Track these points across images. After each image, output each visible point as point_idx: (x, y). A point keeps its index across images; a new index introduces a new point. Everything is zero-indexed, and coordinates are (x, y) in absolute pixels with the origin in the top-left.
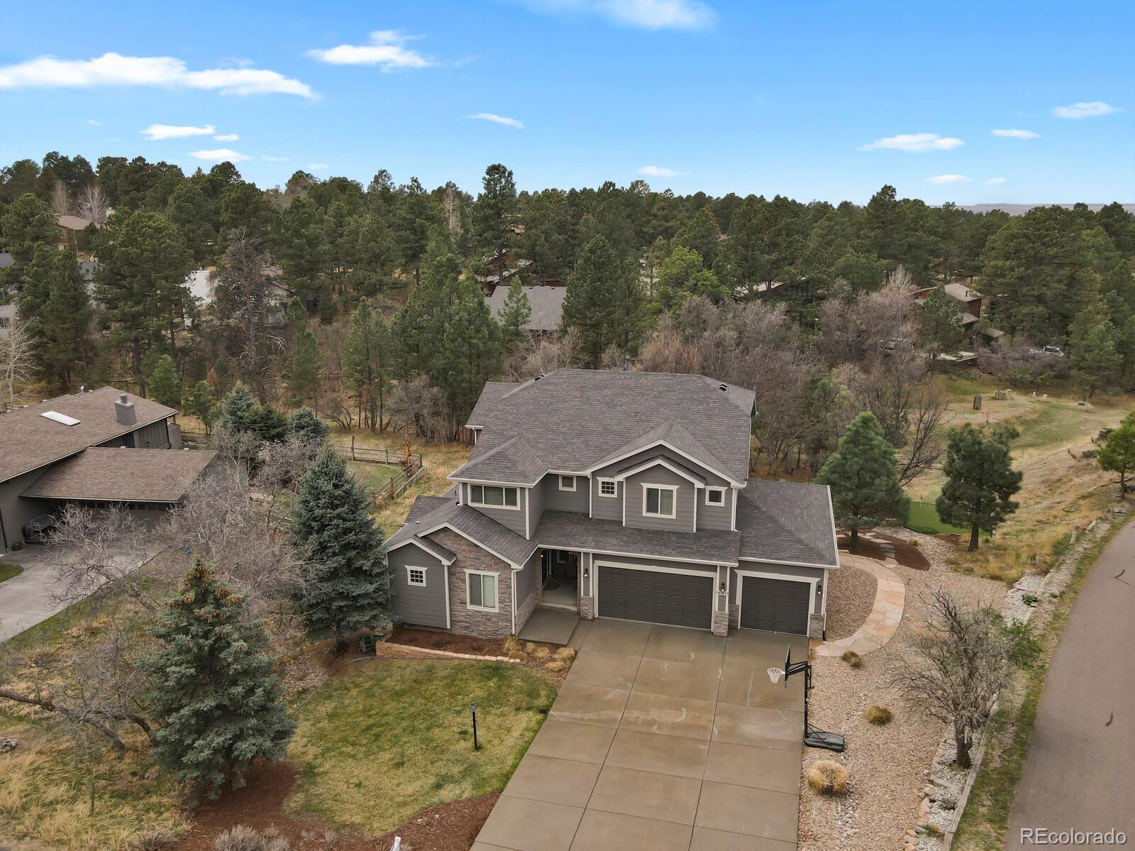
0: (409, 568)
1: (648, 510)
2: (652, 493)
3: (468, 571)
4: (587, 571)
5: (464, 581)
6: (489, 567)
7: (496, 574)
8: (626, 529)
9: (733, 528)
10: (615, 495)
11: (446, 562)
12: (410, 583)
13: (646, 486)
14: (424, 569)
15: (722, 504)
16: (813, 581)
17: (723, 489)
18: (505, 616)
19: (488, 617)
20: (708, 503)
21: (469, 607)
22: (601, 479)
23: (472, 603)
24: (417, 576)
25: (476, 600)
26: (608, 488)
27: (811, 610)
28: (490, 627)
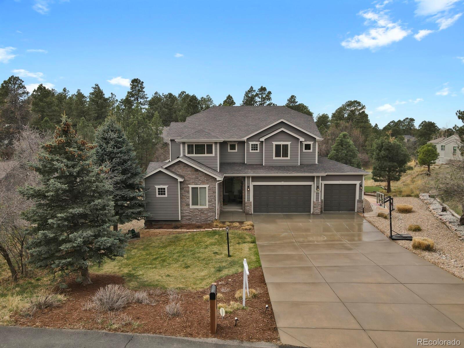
0: (157, 187)
1: (276, 156)
2: (278, 147)
3: (191, 186)
4: (248, 187)
5: (188, 192)
6: (203, 183)
7: (207, 186)
8: (265, 166)
9: (317, 163)
10: (258, 151)
11: (180, 180)
12: (157, 196)
13: (275, 143)
14: (166, 187)
15: (311, 150)
16: (358, 183)
17: (311, 143)
18: (211, 209)
19: (201, 211)
20: (304, 151)
21: (191, 207)
22: (251, 143)
23: (193, 204)
24: (162, 191)
25: (195, 203)
26: (255, 147)
27: (357, 198)
28: (203, 217)
